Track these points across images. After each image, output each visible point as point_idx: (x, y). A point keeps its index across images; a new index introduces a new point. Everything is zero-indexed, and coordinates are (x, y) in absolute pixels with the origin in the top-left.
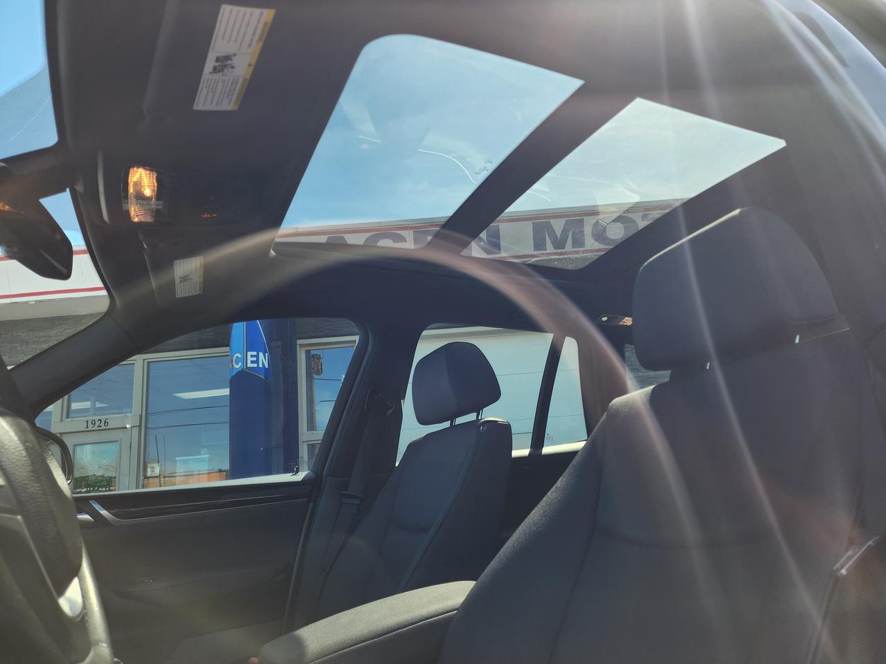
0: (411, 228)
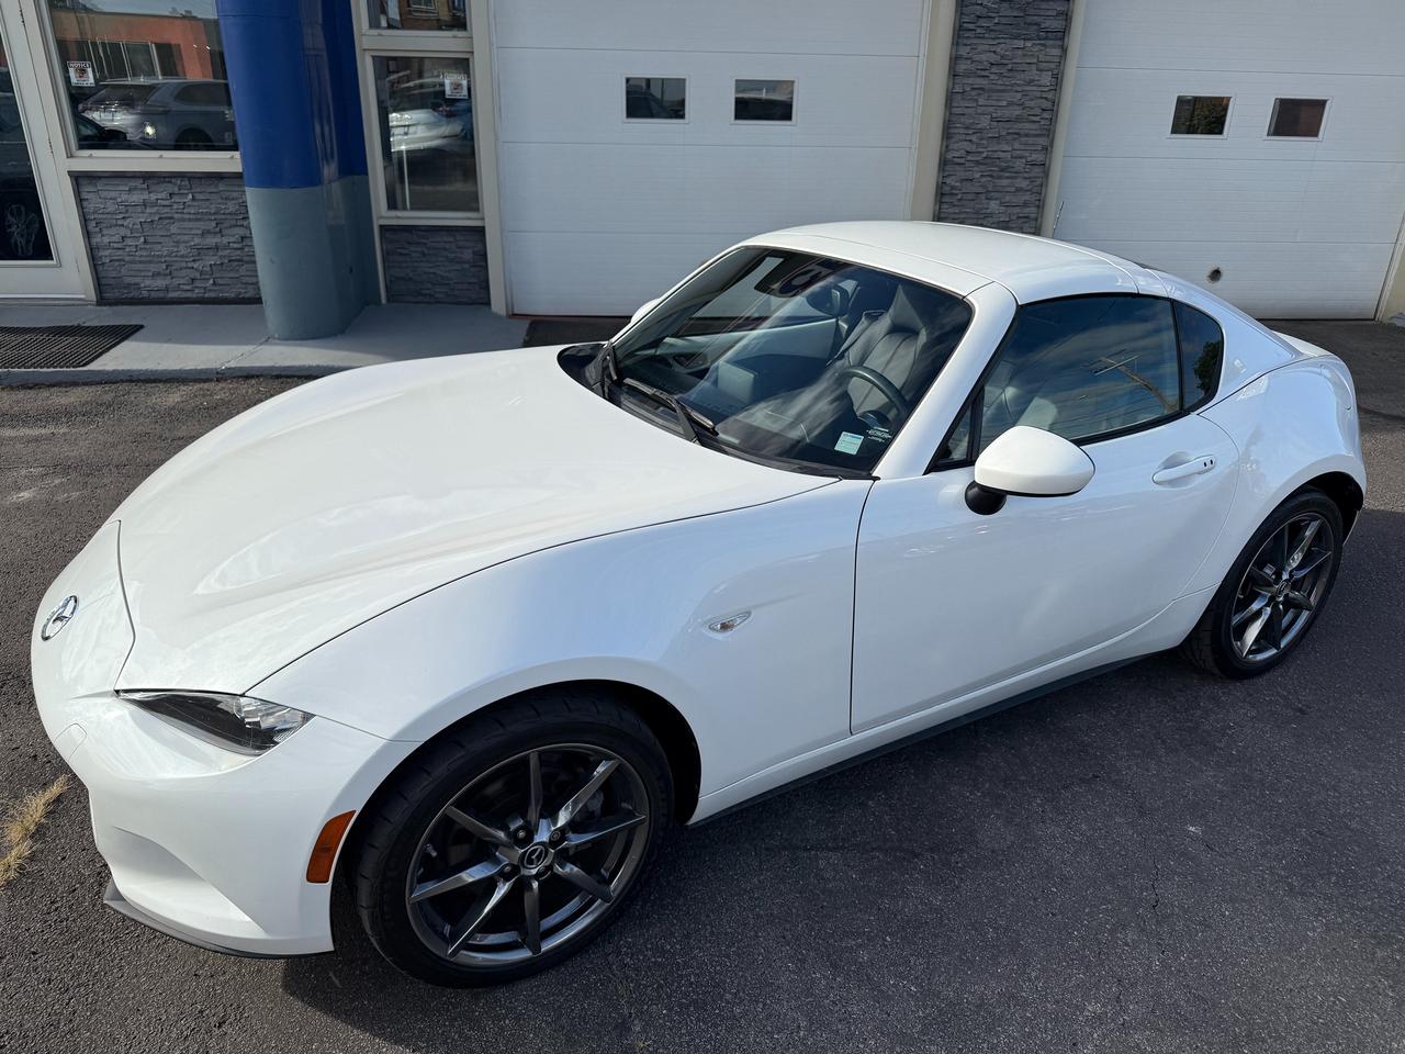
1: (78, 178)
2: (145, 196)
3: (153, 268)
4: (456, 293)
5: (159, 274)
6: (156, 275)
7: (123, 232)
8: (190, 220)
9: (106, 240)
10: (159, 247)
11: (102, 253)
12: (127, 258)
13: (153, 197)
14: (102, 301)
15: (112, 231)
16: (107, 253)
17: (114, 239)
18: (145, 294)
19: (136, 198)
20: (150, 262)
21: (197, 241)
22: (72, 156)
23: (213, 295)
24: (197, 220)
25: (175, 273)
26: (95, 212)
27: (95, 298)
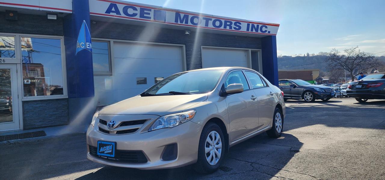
0: (140, 6)
1: (24, 103)
2: (40, 105)
6: (40, 121)
7: (33, 113)
8: (50, 109)
9: (28, 115)
10: (42, 115)
11: (27, 118)
12: (33, 119)
13: (42, 105)
14: (24, 129)
15: (30, 113)
16: (28, 118)
17: (31, 115)
18: (36, 126)
19: (38, 105)
20: (39, 119)
21: (51, 113)
22: (22, 98)
23: (53, 125)
24: (52, 109)
25: (45, 121)
26: (27, 109)
27: (22, 129)
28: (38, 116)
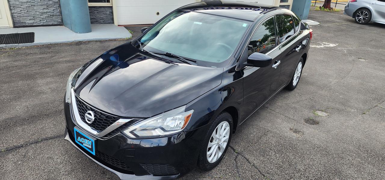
3: (29, 18)
4: (106, 21)
5: (31, 19)
7: (21, 9)
8: (40, 6)
9: (16, 11)
10: (31, 12)
11: (14, 15)
12: (22, 16)
14: (15, 27)
15: (18, 9)
16: (16, 14)
17: (18, 11)
18: (27, 24)
20: (29, 16)
21: (41, 11)
23: (46, 24)
24: (42, 6)
25: (35, 19)
26: (13, 4)
27: (12, 26)
28: (27, 13)
